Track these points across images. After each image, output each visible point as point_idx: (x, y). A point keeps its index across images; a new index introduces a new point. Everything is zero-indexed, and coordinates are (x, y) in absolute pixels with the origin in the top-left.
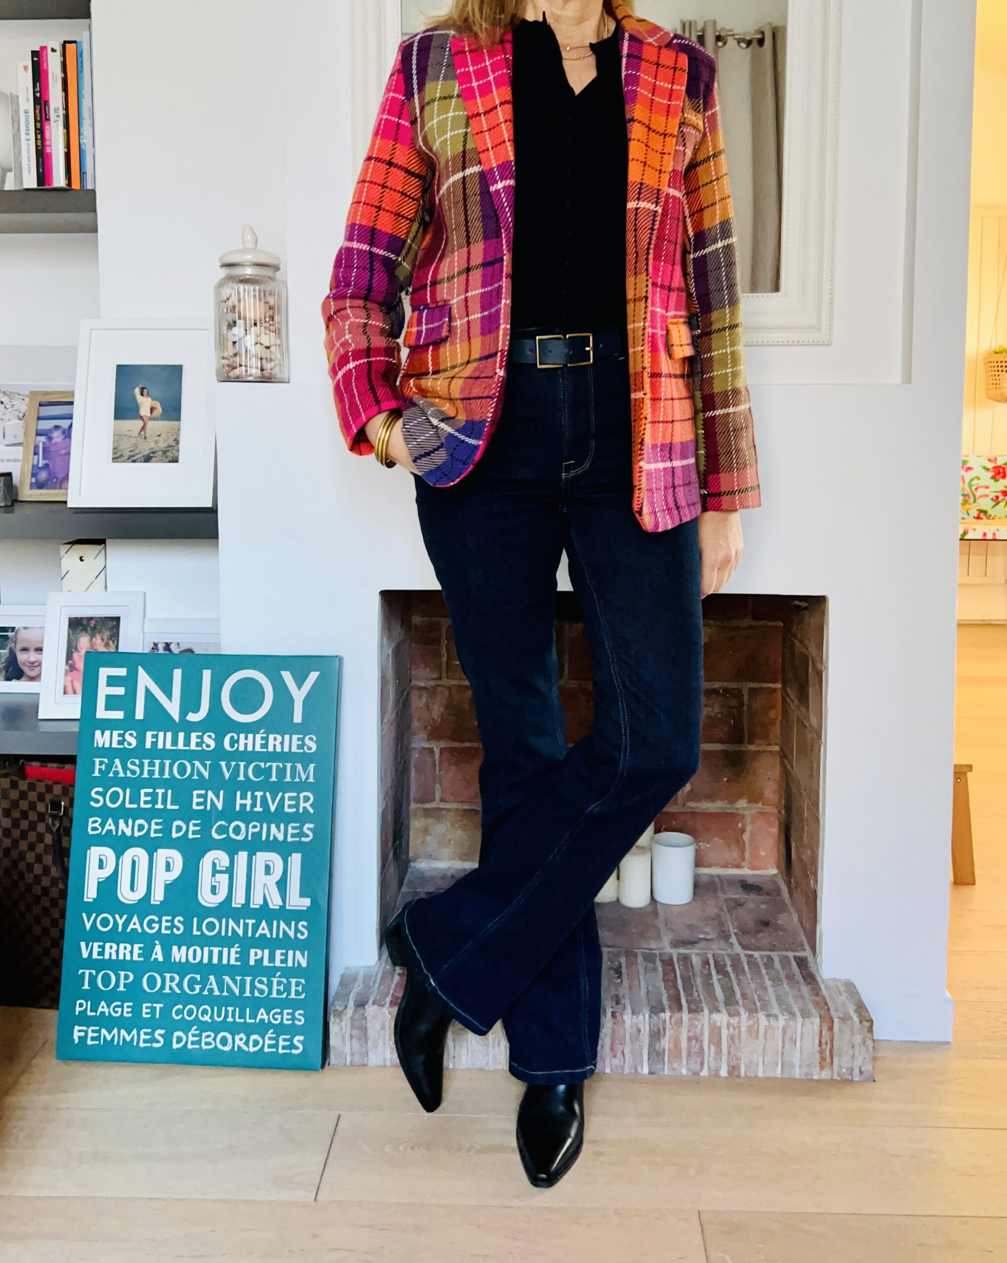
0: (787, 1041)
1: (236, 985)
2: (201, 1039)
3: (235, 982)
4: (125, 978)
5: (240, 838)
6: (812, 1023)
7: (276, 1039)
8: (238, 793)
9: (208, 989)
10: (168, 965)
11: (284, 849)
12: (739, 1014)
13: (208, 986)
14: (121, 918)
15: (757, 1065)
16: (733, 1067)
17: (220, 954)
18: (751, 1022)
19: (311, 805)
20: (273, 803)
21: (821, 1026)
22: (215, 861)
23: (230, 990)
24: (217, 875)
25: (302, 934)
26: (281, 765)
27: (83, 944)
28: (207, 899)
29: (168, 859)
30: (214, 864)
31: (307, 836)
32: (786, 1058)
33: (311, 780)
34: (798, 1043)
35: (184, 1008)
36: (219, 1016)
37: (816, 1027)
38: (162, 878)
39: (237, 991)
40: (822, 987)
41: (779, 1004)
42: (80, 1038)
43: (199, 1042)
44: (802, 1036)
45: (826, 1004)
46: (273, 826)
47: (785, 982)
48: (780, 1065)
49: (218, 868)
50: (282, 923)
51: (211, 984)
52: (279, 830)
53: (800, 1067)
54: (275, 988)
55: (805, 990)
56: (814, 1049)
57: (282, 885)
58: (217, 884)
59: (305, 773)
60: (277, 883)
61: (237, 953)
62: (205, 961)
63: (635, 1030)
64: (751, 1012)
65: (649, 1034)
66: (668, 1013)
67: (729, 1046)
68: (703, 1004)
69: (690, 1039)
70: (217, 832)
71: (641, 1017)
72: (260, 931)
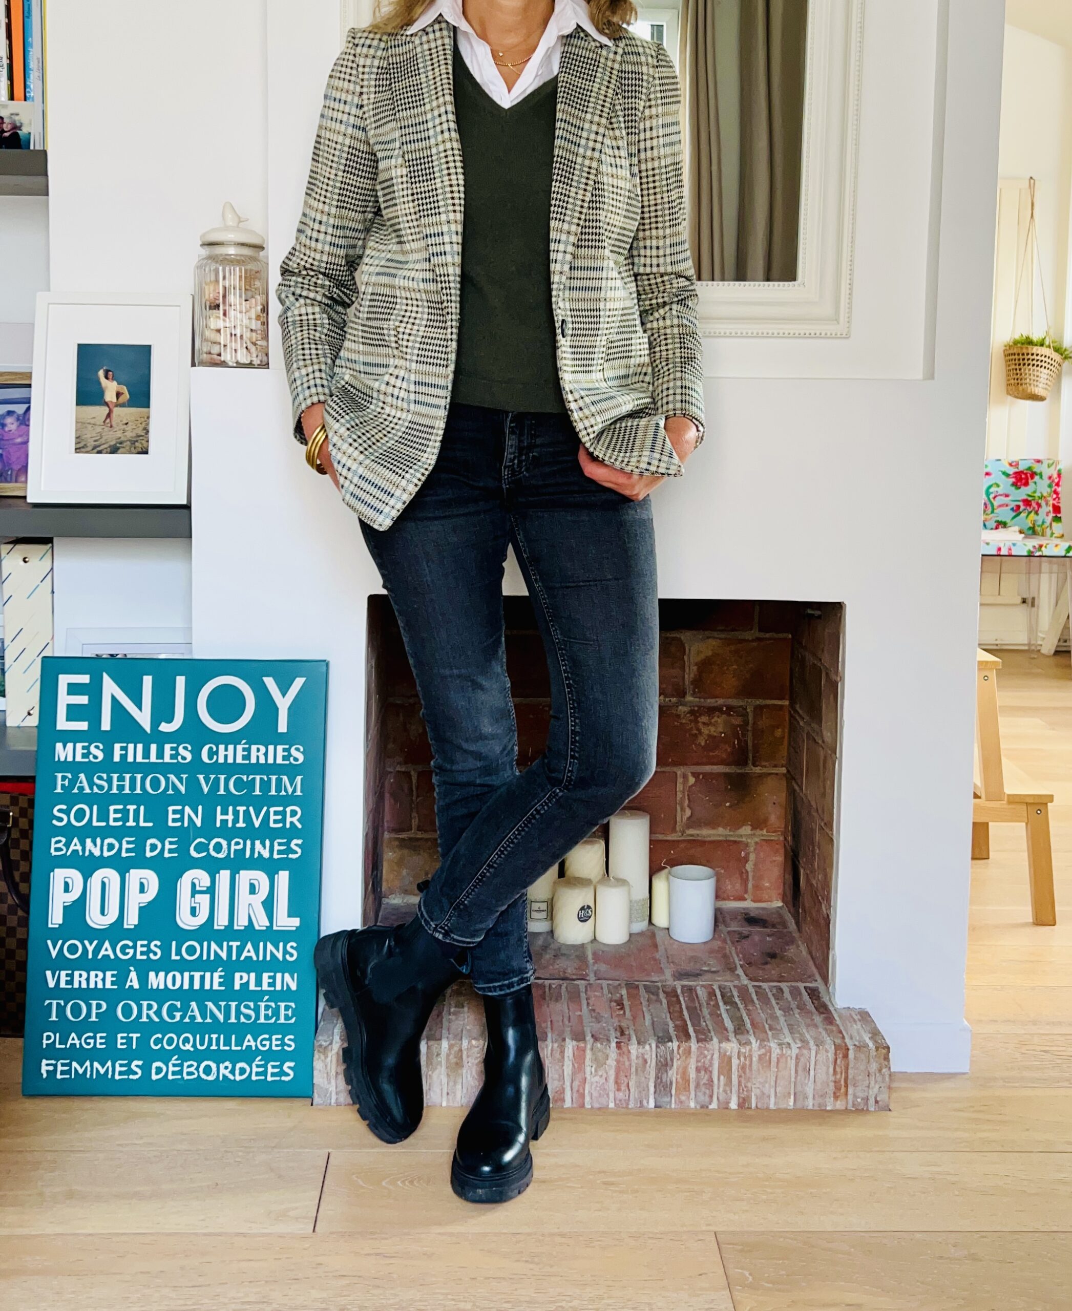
0: (800, 1069)
1: (220, 1010)
2: (182, 1070)
3: (219, 1008)
4: (97, 1009)
5: (221, 856)
6: (827, 1052)
7: (265, 1066)
8: (219, 808)
9: (190, 1017)
10: (145, 993)
11: (270, 867)
12: (749, 1043)
13: (189, 1013)
14: (91, 944)
15: (769, 1097)
16: (744, 1099)
17: (202, 978)
18: (763, 1051)
19: (299, 820)
20: (257, 819)
21: (835, 1054)
22: (195, 881)
23: (213, 1015)
24: (197, 896)
25: (291, 955)
26: (266, 779)
27: (49, 974)
28: (186, 921)
29: (142, 880)
30: (193, 885)
31: (296, 852)
32: (799, 1088)
33: (299, 793)
34: (812, 1072)
35: (163, 1038)
36: (202, 1044)
37: (831, 1056)
38: (136, 900)
39: (221, 1017)
40: (836, 1016)
41: (791, 1033)
42: (48, 1071)
43: (180, 1072)
44: (816, 1065)
45: (841, 1032)
46: (258, 843)
47: (797, 1011)
48: (792, 1097)
49: (198, 888)
50: (269, 944)
51: (192, 1011)
52: (264, 847)
53: (814, 1098)
54: (263, 1012)
55: (818, 1019)
56: (828, 1078)
57: (269, 905)
58: (197, 905)
59: (291, 786)
60: (262, 903)
61: (220, 977)
62: (186, 986)
63: (640, 1061)
64: (762, 1040)
65: (657, 1064)
66: (675, 1044)
67: (740, 1077)
68: (712, 1033)
69: (698, 1070)
70: (195, 850)
71: (647, 1047)
72: (245, 954)
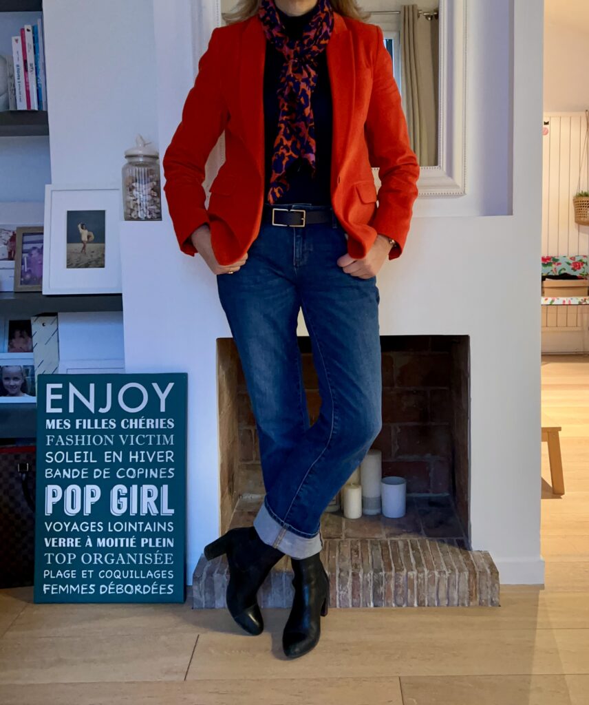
0: (451, 585)
2: (116, 588)
3: (134, 557)
4: (71, 558)
5: (132, 477)
6: (465, 575)
7: (158, 587)
8: (131, 452)
9: (119, 561)
10: (95, 549)
11: (158, 483)
12: (423, 572)
14: (67, 524)
15: (434, 600)
16: (420, 601)
17: (125, 541)
18: (431, 575)
20: (151, 457)
21: (469, 576)
22: (119, 490)
23: (130, 560)
24: (121, 498)
25: (170, 529)
26: (155, 436)
27: (46, 539)
28: (115, 511)
29: (92, 491)
30: (119, 493)
31: (171, 475)
32: (450, 595)
33: (172, 443)
34: (457, 587)
35: (105, 573)
36: (125, 575)
37: (467, 578)
38: (89, 501)
39: (135, 561)
40: (472, 555)
41: (446, 565)
42: (47, 590)
43: (115, 590)
44: (458, 583)
45: (473, 564)
46: (151, 470)
47: (450, 553)
48: (447, 599)
49: (121, 494)
50: (158, 523)
51: (120, 558)
52: (155, 472)
53: (459, 600)
54: (156, 558)
55: (461, 557)
56: (466, 589)
57: (158, 502)
58: (121, 503)
59: (168, 439)
60: (155, 502)
61: (134, 540)
62: (116, 545)
63: (365, 583)
64: (430, 570)
65: (374, 584)
66: (384, 572)
67: (418, 590)
68: (404, 567)
69: (396, 587)
70: (120, 474)
71: (369, 575)
72: (146, 528)
